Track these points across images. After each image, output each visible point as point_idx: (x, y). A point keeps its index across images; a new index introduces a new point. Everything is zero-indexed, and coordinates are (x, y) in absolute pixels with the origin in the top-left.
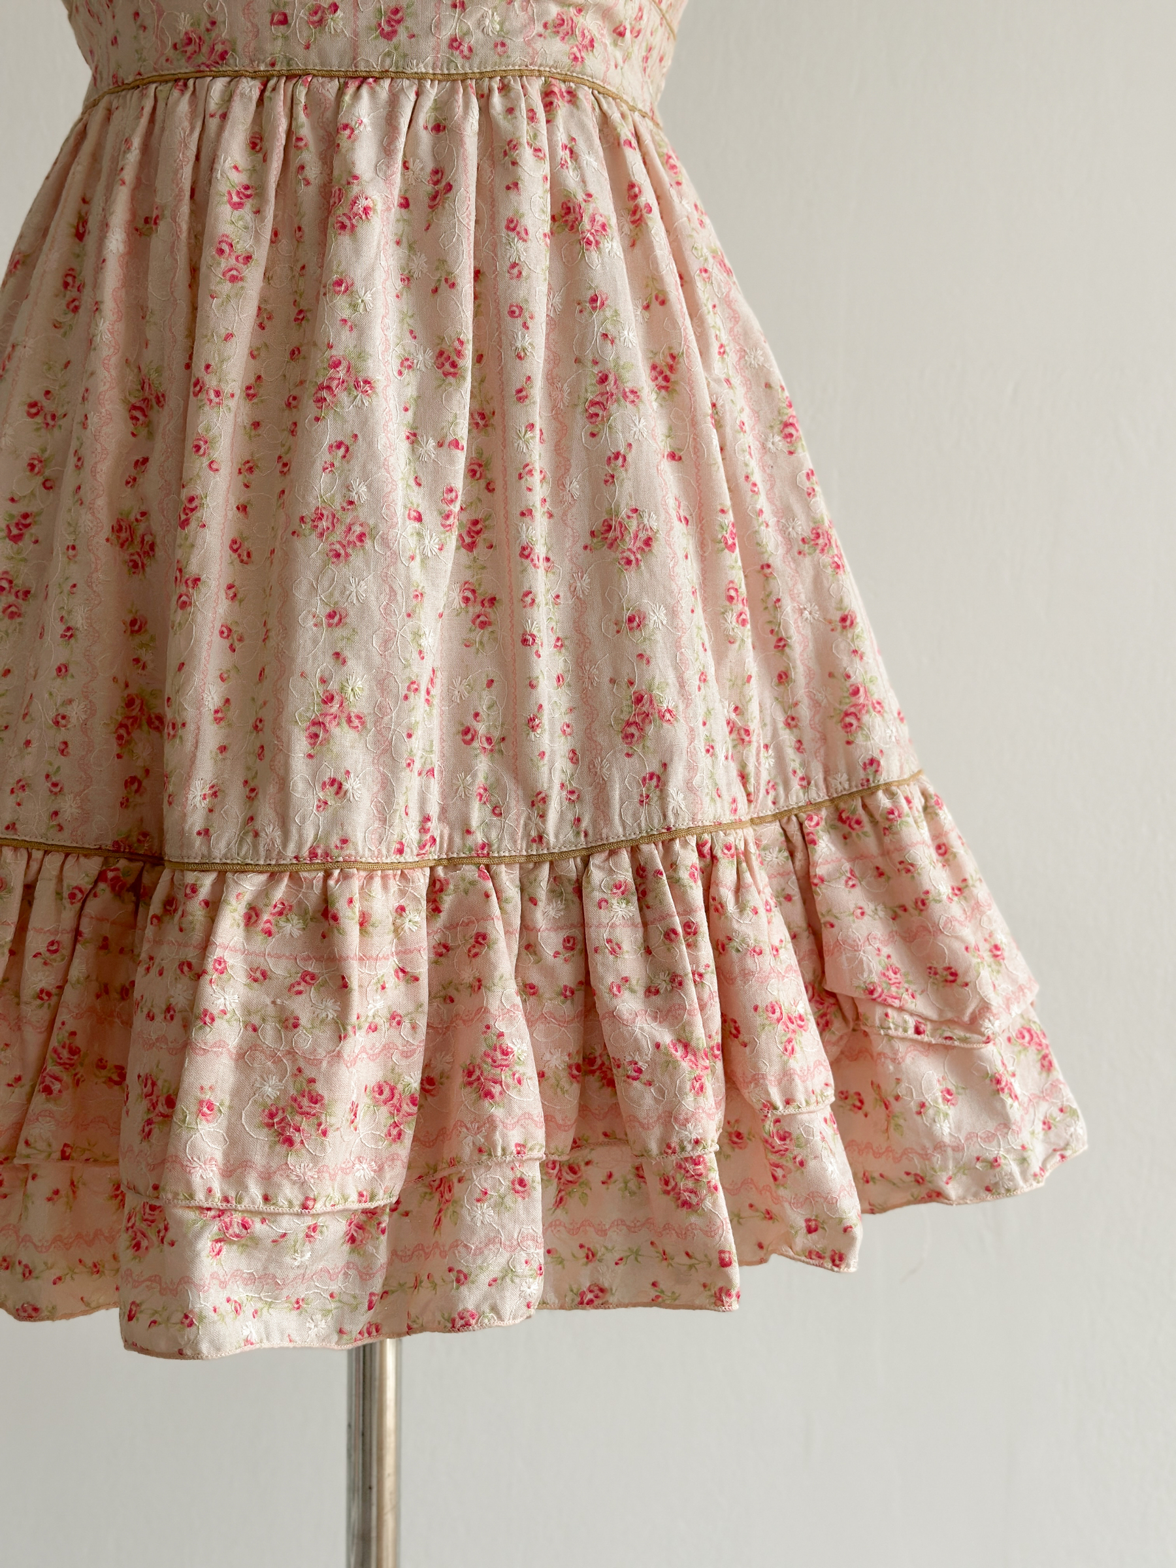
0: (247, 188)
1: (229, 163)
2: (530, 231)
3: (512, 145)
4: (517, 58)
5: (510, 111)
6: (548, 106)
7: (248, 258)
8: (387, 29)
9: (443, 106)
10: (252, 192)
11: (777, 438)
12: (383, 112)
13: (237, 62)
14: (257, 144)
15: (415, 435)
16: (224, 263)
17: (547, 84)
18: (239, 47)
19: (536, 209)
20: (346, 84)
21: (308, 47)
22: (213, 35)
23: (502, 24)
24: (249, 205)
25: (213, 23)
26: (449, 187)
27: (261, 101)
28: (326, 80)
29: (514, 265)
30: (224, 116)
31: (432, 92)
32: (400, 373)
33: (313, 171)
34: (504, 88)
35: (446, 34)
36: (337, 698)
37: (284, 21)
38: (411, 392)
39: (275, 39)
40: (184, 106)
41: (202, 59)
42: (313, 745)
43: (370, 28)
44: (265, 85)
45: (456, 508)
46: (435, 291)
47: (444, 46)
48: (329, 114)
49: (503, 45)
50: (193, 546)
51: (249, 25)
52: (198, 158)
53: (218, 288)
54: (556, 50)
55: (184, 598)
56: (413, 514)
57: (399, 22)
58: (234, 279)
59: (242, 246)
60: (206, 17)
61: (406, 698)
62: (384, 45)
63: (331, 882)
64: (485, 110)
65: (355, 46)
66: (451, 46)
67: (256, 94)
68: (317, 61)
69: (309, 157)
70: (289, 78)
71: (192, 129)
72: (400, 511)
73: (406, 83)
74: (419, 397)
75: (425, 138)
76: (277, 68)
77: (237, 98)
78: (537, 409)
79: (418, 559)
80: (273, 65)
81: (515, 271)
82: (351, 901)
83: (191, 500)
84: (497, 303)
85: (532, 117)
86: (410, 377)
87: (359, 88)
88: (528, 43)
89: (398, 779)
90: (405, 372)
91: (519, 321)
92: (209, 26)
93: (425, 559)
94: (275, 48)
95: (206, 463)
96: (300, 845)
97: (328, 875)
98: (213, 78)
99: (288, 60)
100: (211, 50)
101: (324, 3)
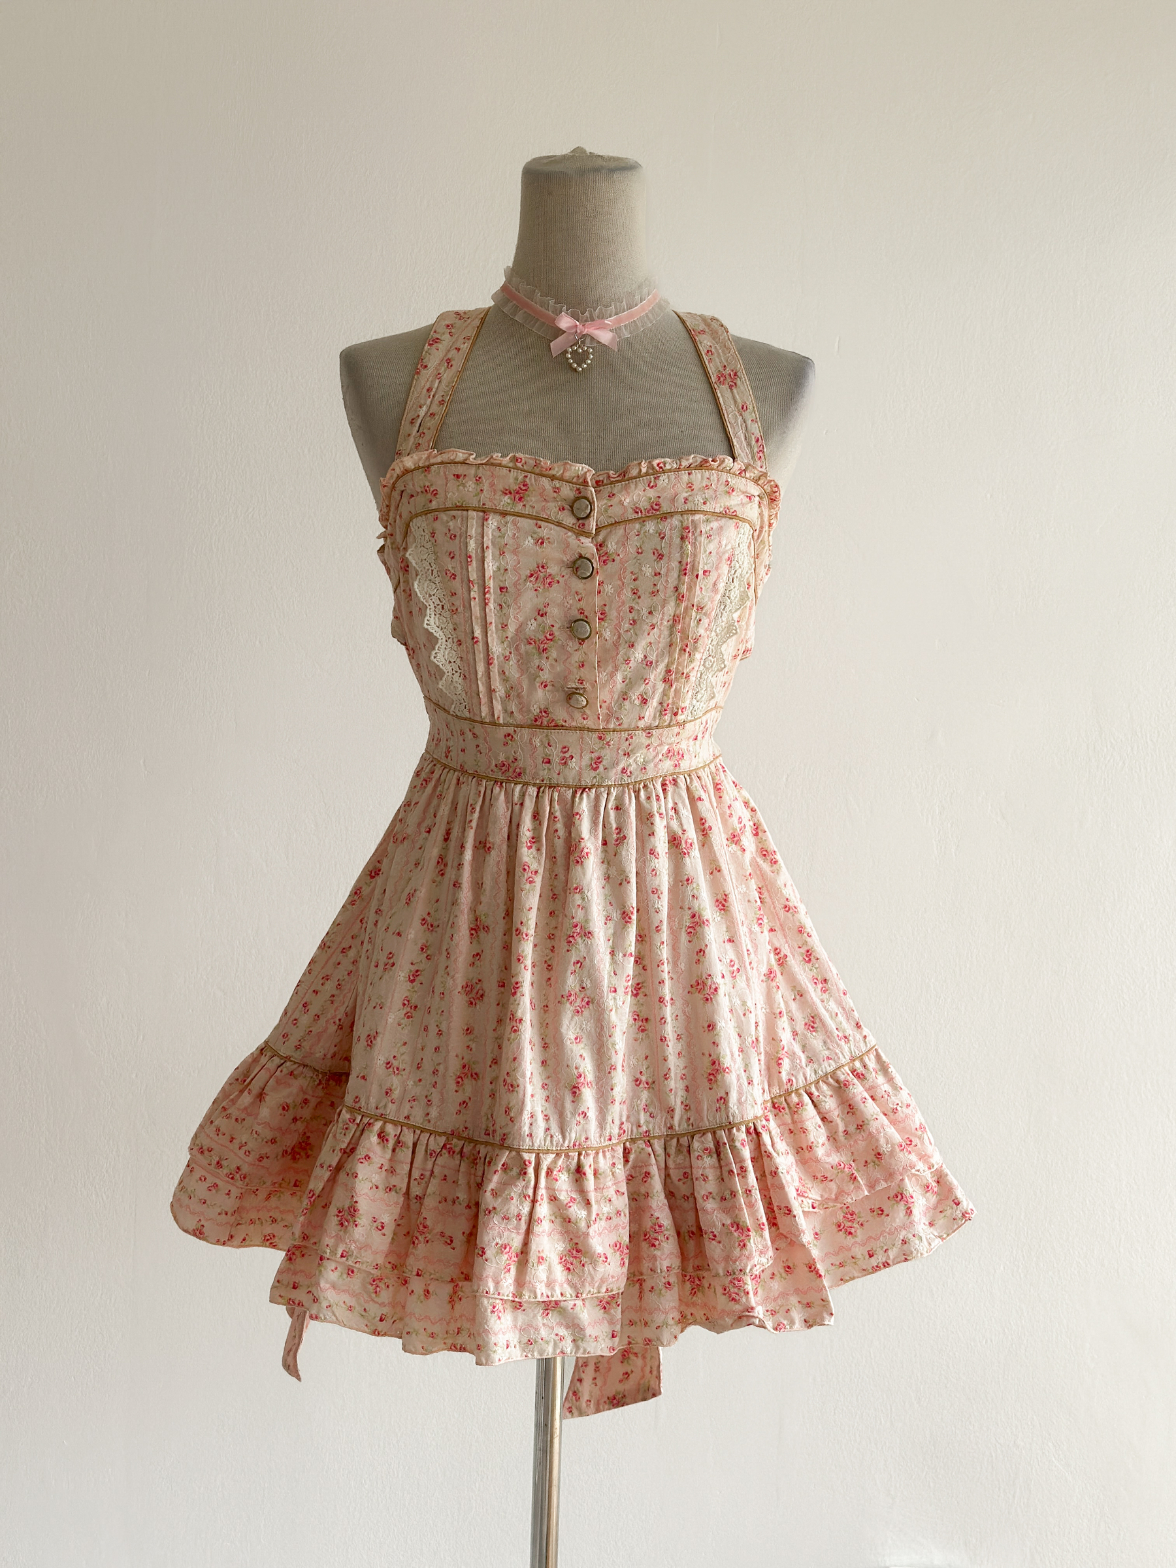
0: (533, 838)
1: (526, 828)
2: (660, 854)
3: (651, 815)
4: (651, 772)
5: (649, 798)
6: (664, 790)
7: (536, 872)
8: (595, 766)
9: (619, 798)
10: (535, 840)
11: (756, 926)
12: (593, 804)
13: (526, 778)
14: (536, 816)
15: (613, 951)
16: (527, 875)
17: (664, 780)
18: (528, 771)
19: (662, 842)
20: (576, 791)
21: (559, 774)
22: (516, 764)
23: (644, 759)
24: (535, 846)
25: (516, 760)
26: (625, 837)
27: (537, 796)
28: (567, 789)
29: (653, 870)
30: (522, 804)
31: (614, 792)
32: (606, 924)
33: (562, 833)
34: (645, 787)
35: (621, 766)
36: (583, 1076)
37: (549, 762)
38: (611, 931)
39: (544, 769)
40: (502, 797)
41: (510, 773)
42: (574, 1096)
43: (587, 766)
44: (539, 789)
45: (630, 983)
46: (621, 884)
47: (619, 772)
48: (568, 806)
49: (645, 768)
50: (519, 1004)
51: (532, 762)
52: (510, 822)
53: (524, 886)
54: (667, 766)
55: (515, 1028)
56: (613, 989)
57: (600, 763)
58: (531, 882)
59: (534, 866)
60: (512, 757)
61: (609, 1073)
62: (593, 774)
63: (582, 1157)
64: (637, 797)
65: (580, 774)
66: (622, 772)
67: (535, 794)
68: (563, 780)
70: (550, 787)
72: (605, 989)
73: (603, 789)
74: (614, 933)
75: (612, 813)
76: (545, 782)
77: (526, 795)
78: (665, 935)
79: (614, 1010)
80: (543, 781)
81: (654, 873)
82: (590, 1166)
83: (517, 983)
84: (646, 887)
85: (658, 799)
86: (610, 924)
87: (582, 793)
88: (656, 766)
89: (607, 1109)
90: (608, 922)
91: (656, 896)
92: (514, 760)
93: (617, 1008)
94: (544, 774)
95: (523, 967)
96: (570, 1142)
97: (580, 1155)
98: (516, 784)
99: (550, 779)
100: (514, 771)
101: (567, 755)
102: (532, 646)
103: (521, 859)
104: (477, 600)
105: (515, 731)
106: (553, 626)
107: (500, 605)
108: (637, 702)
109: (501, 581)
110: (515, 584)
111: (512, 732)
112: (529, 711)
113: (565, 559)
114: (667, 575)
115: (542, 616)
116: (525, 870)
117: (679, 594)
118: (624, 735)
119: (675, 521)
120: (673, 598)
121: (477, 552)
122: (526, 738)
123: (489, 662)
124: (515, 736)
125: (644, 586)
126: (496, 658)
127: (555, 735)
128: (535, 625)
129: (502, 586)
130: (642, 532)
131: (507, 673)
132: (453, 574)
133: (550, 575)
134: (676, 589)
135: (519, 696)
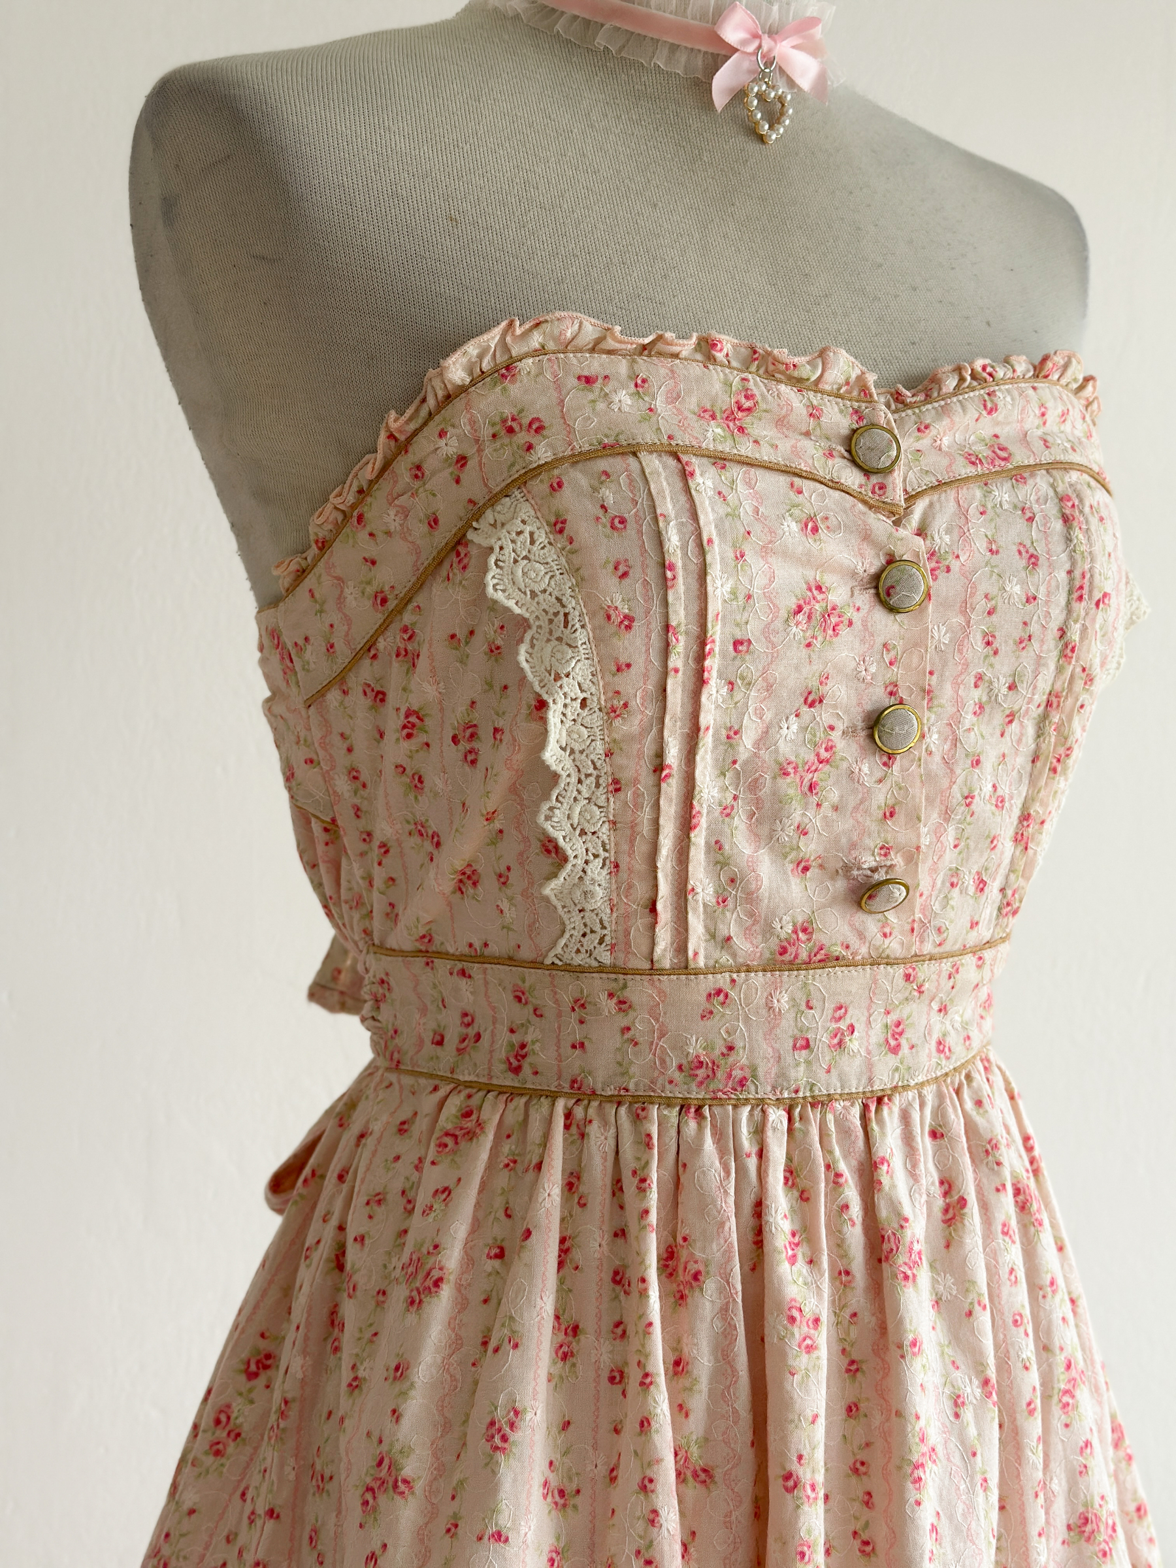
0: (797, 1234)
1: (780, 1212)
7: (816, 1320)
8: (893, 1043)
10: (801, 1237)
13: (760, 1089)
16: (798, 1332)
18: (761, 1072)
22: (731, 1059)
24: (800, 1252)
25: (731, 1048)
26: (962, 1201)
27: (790, 1130)
28: (848, 1104)
30: (761, 1154)
33: (856, 1210)
35: (935, 1039)
37: (807, 1046)
39: (798, 1065)
40: (709, 1144)
41: (720, 1083)
43: (880, 1045)
44: (791, 1112)
47: (934, 1050)
49: (968, 1038)
51: (770, 1050)
57: (901, 1034)
60: (721, 1042)
62: (892, 1060)
65: (870, 1066)
66: (938, 1050)
67: (786, 1124)
68: (839, 1085)
69: (852, 1194)
70: (813, 1105)
71: (728, 1173)
73: (910, 1093)
75: (925, 1144)
76: (801, 1094)
77: (769, 1133)
80: (797, 1092)
81: (1012, 1277)
84: (1002, 1312)
90: (960, 1411)
92: (725, 1051)
94: (798, 1074)
98: (735, 1107)
99: (812, 1086)
100: (730, 1076)
101: (843, 1025)
102: (788, 779)
103: (780, 1291)
104: (680, 673)
105: (733, 981)
106: (832, 728)
107: (731, 683)
108: (972, 890)
109: (738, 625)
110: (767, 631)
111: (727, 987)
112: (768, 930)
113: (860, 569)
114: (1047, 602)
115: (811, 705)
116: (792, 1319)
117: (1066, 645)
118: (946, 966)
119: (1041, 483)
120: (1055, 654)
121: (685, 554)
122: (759, 999)
123: (687, 824)
124: (732, 993)
125: (1007, 628)
126: (705, 811)
127: (819, 980)
128: (794, 728)
129: (739, 637)
130: (989, 505)
131: (727, 847)
132: (626, 617)
133: (834, 609)
134: (1063, 632)
135: (750, 897)
